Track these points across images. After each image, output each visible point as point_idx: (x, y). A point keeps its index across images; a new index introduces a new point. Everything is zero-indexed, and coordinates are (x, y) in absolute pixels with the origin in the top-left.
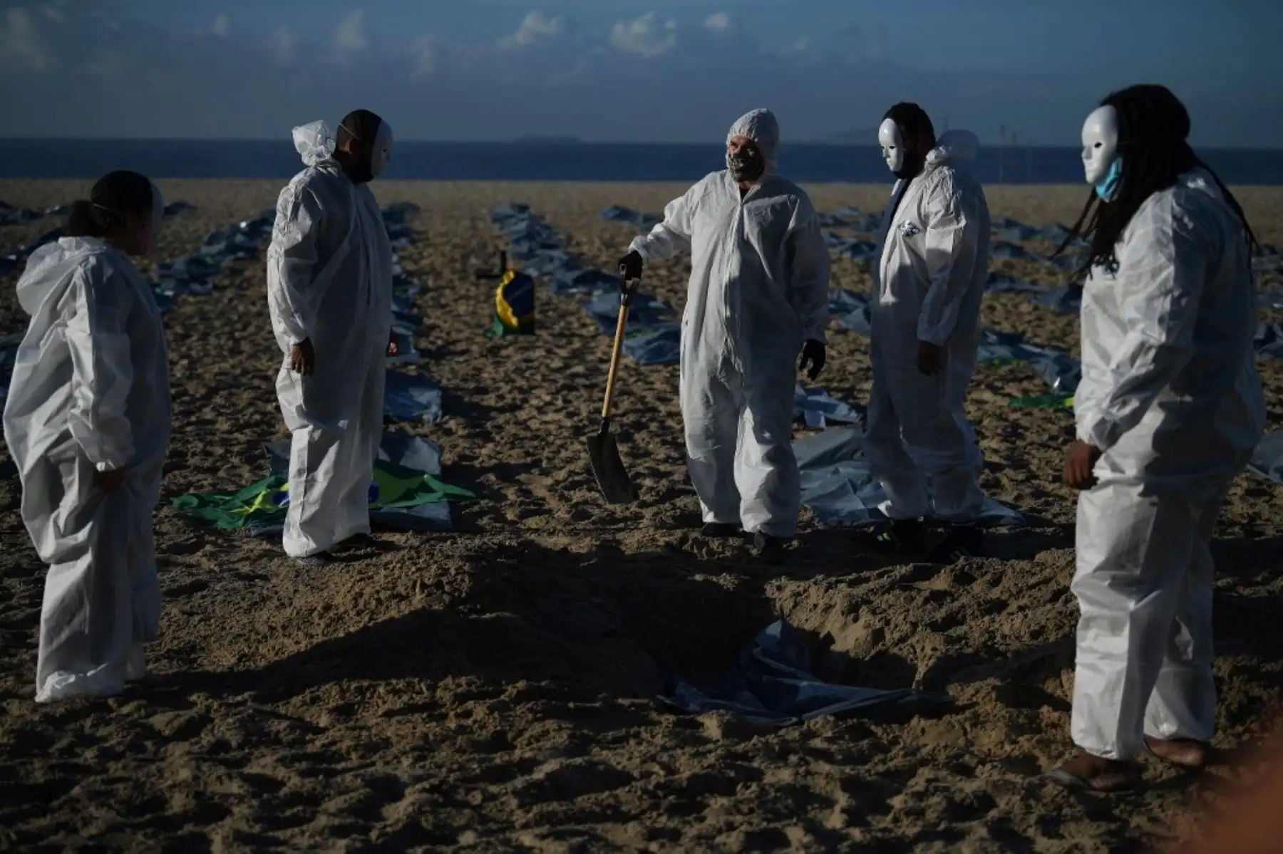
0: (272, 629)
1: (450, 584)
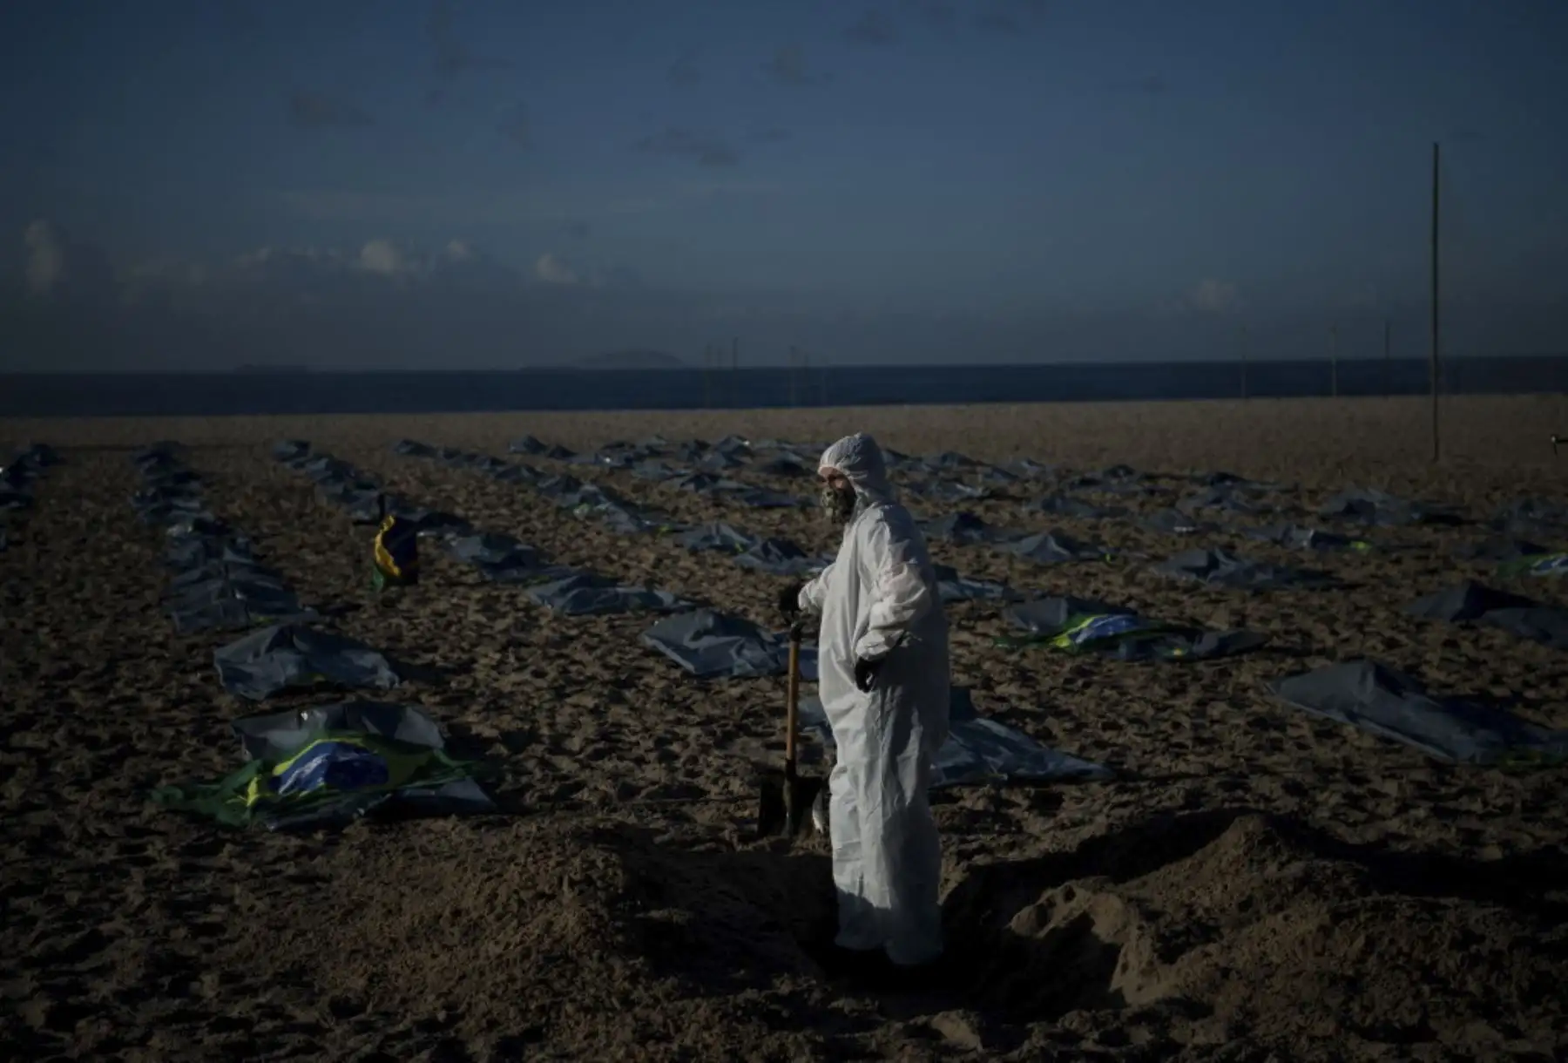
0: (394, 941)
1: (602, 878)
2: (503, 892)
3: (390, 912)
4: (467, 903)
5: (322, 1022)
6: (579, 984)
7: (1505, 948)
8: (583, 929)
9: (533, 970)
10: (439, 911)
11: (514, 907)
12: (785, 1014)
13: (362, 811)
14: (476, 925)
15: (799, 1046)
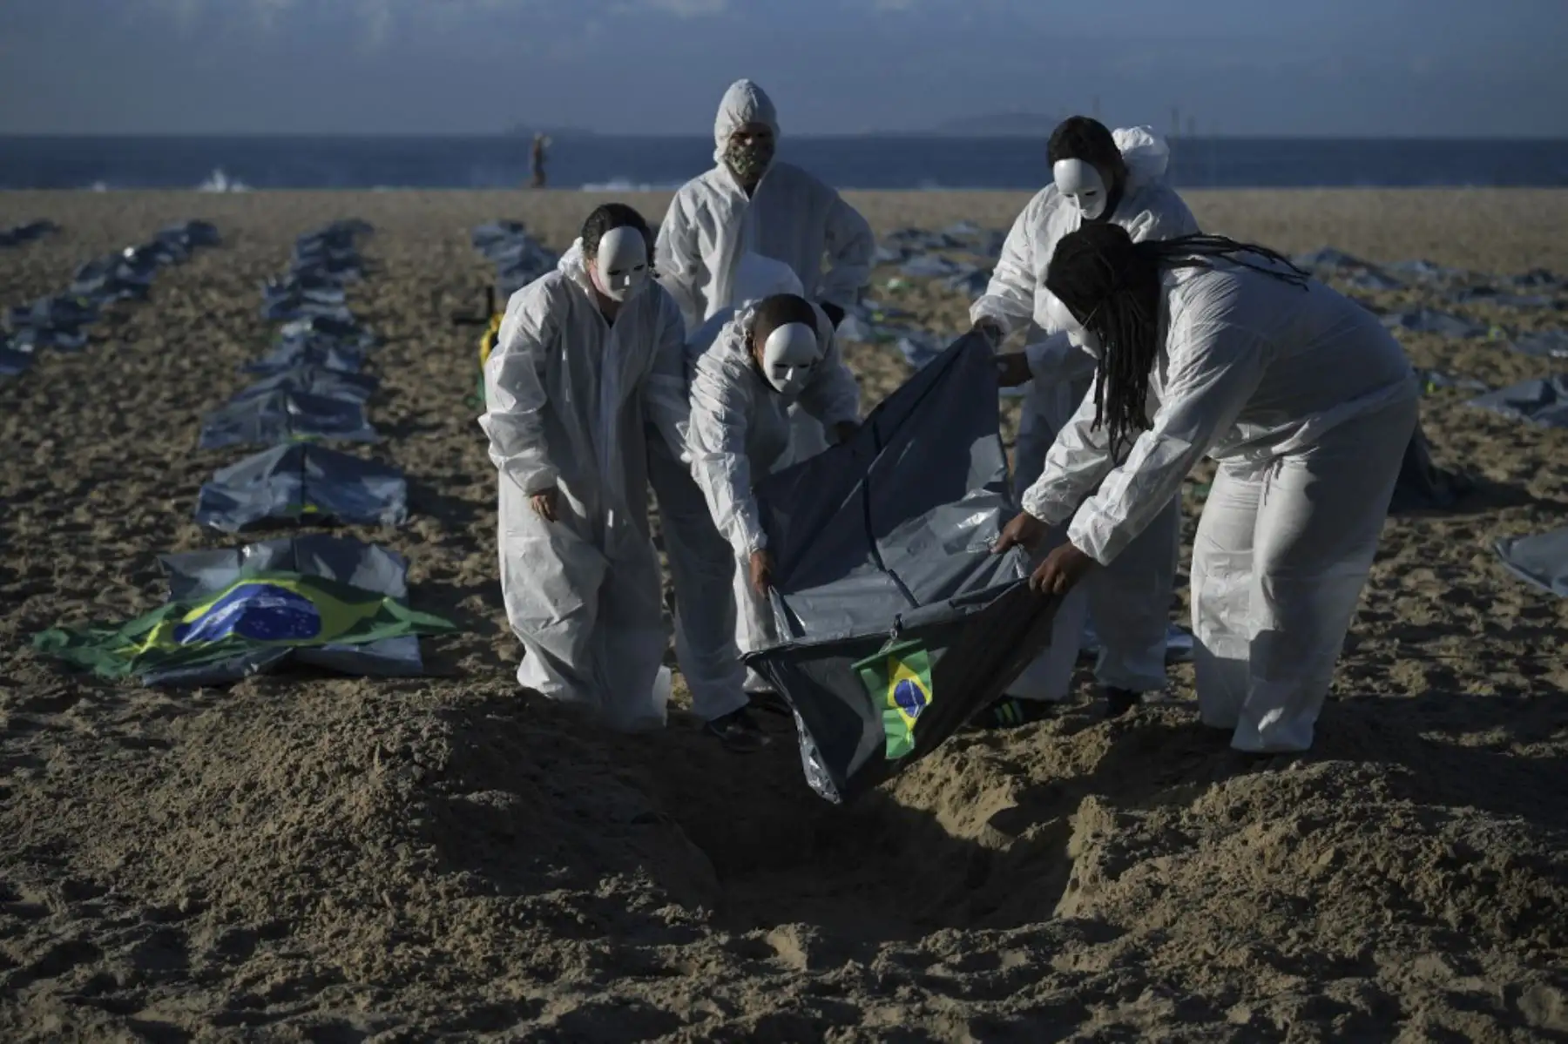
1: (421, 750)
2: (306, 762)
3: (187, 782)
4: (265, 776)
5: (49, 904)
6: (350, 873)
7: (1501, 870)
8: (373, 810)
9: (302, 856)
10: (233, 783)
11: (315, 779)
12: (580, 919)
13: (255, 667)
14: (268, 801)
15: (576, 956)
